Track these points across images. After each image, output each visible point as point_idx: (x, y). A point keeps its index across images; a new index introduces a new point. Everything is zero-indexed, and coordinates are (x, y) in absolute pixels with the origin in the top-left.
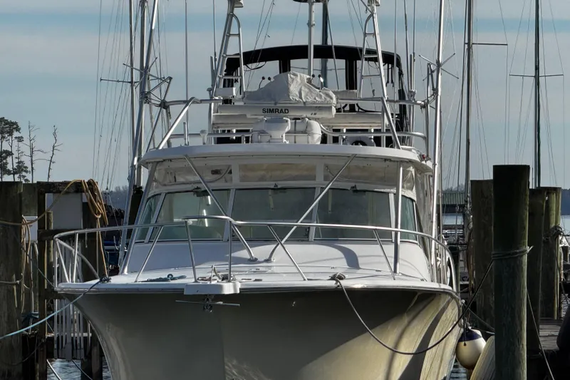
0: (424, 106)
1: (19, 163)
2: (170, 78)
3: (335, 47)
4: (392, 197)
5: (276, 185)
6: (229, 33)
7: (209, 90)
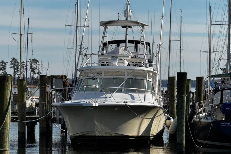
0: (156, 56)
1: (38, 71)
2: (88, 48)
3: (135, 41)
4: (145, 81)
5: (114, 77)
6: (104, 36)
7: (98, 51)
